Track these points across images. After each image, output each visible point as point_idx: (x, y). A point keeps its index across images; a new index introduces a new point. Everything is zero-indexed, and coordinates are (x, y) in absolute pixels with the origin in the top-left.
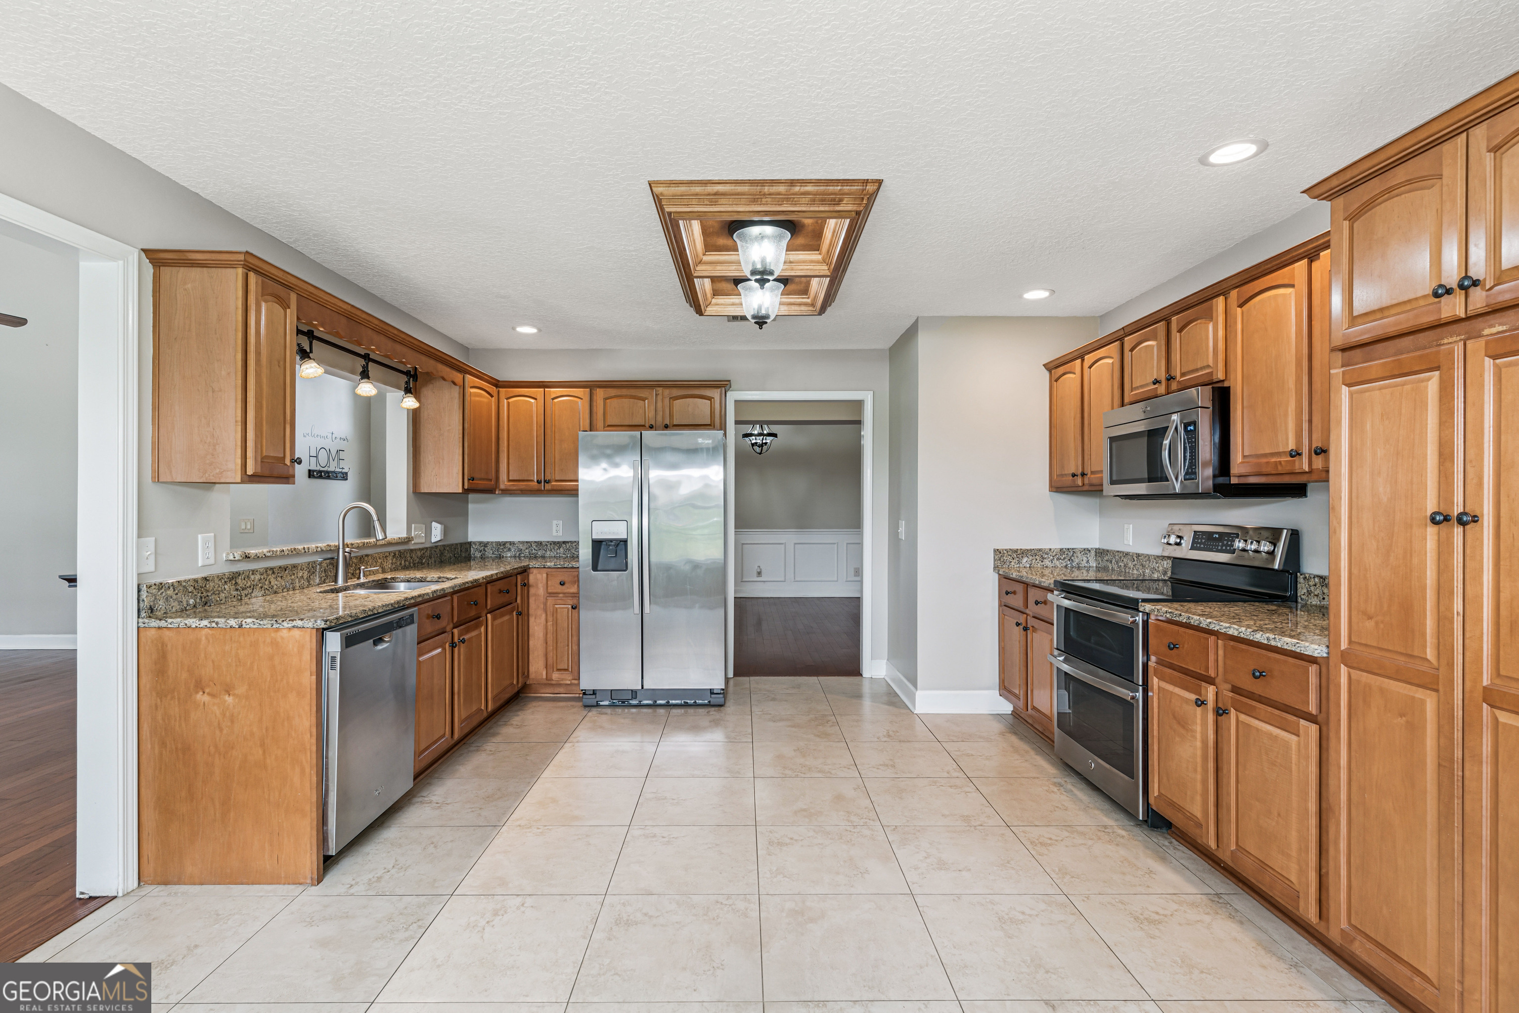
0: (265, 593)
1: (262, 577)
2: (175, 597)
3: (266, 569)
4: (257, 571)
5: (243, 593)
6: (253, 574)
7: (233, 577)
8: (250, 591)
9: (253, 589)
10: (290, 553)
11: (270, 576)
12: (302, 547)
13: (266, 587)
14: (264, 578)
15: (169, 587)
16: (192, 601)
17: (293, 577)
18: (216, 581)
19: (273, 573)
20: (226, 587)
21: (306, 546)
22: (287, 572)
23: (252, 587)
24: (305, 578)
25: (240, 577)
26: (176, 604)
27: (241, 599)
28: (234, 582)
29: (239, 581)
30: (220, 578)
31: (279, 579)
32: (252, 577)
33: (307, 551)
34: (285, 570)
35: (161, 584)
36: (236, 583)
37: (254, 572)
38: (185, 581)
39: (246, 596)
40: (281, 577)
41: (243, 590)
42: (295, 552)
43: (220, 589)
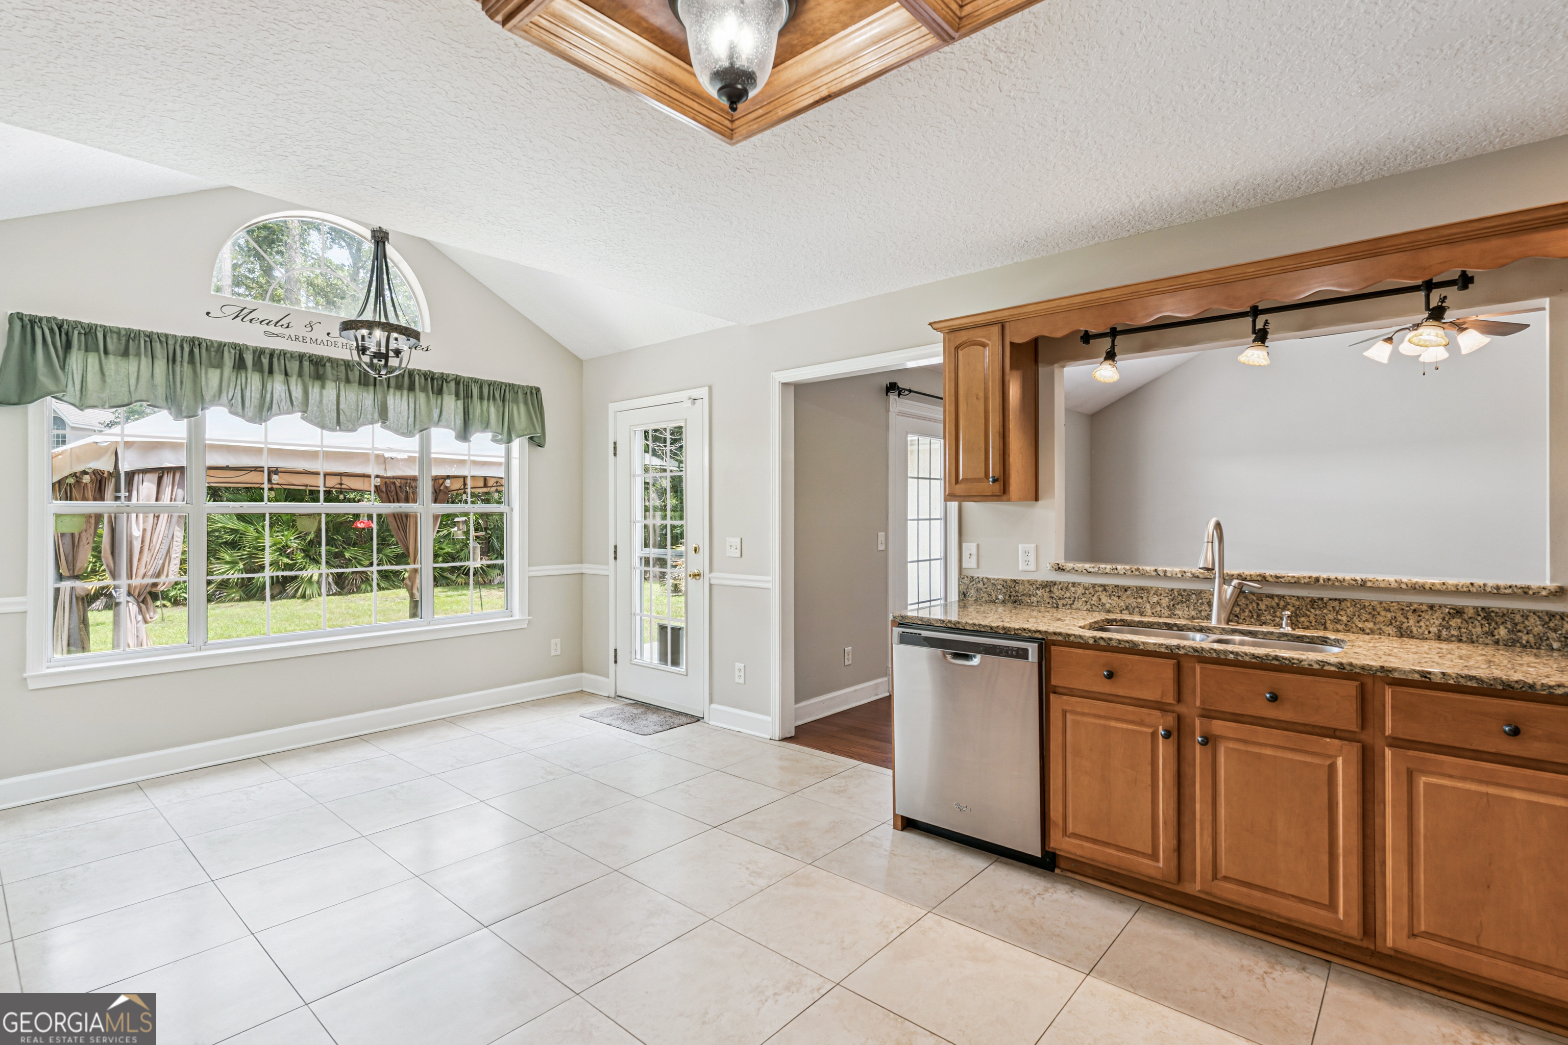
0: (1092, 608)
1: (1087, 592)
2: (984, 590)
3: (1094, 586)
4: (1080, 585)
5: (1060, 603)
6: (1073, 586)
7: (1048, 586)
8: (1070, 602)
9: (1074, 601)
10: (1129, 572)
11: (1100, 593)
12: (1153, 568)
13: (1093, 602)
14: (1090, 593)
15: (979, 582)
16: (1000, 597)
17: (1140, 600)
18: (1027, 585)
19: (1105, 590)
20: (1038, 592)
21: (1160, 569)
22: (1129, 592)
23: (1072, 599)
24: (1164, 605)
25: (1056, 587)
26: (985, 595)
27: (1057, 607)
28: (1048, 590)
29: (1055, 589)
30: (1031, 583)
31: (1116, 599)
32: (1073, 589)
33: (1162, 574)
34: (1126, 590)
35: (972, 577)
36: (1050, 591)
37: (1074, 584)
38: (994, 579)
39: (1064, 605)
40: (1119, 597)
41: (1059, 599)
42: (1137, 573)
43: (1031, 593)
